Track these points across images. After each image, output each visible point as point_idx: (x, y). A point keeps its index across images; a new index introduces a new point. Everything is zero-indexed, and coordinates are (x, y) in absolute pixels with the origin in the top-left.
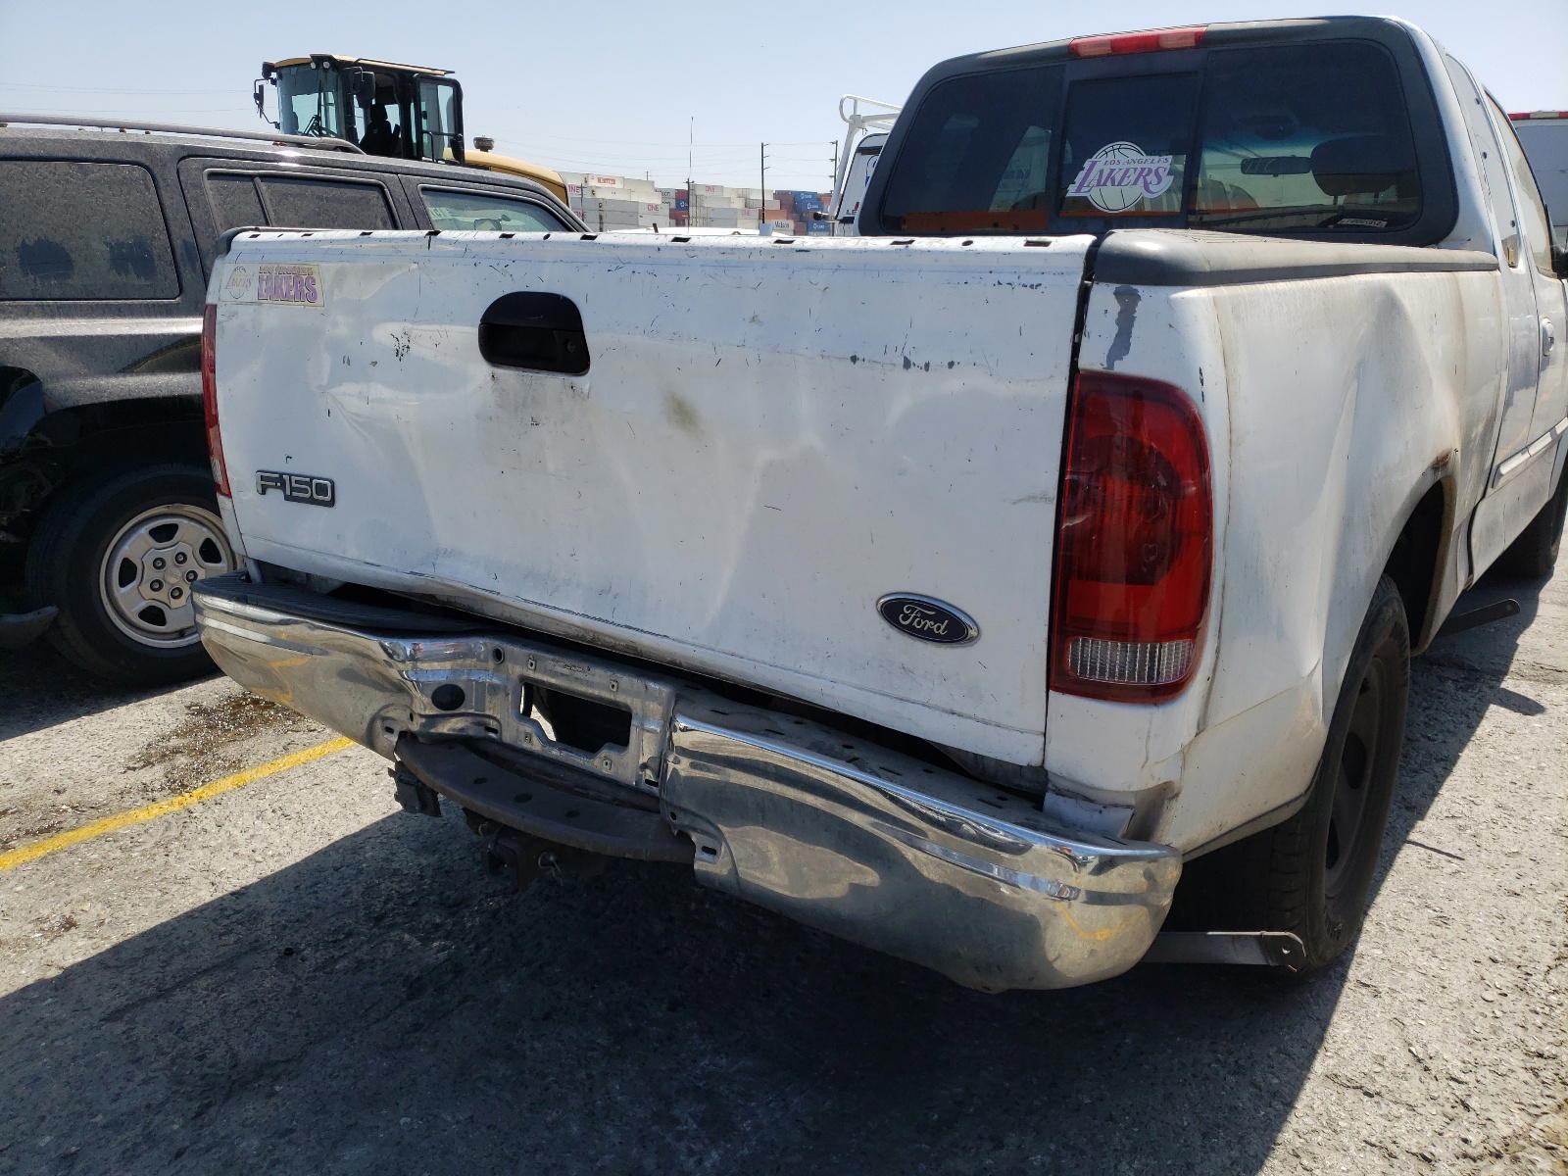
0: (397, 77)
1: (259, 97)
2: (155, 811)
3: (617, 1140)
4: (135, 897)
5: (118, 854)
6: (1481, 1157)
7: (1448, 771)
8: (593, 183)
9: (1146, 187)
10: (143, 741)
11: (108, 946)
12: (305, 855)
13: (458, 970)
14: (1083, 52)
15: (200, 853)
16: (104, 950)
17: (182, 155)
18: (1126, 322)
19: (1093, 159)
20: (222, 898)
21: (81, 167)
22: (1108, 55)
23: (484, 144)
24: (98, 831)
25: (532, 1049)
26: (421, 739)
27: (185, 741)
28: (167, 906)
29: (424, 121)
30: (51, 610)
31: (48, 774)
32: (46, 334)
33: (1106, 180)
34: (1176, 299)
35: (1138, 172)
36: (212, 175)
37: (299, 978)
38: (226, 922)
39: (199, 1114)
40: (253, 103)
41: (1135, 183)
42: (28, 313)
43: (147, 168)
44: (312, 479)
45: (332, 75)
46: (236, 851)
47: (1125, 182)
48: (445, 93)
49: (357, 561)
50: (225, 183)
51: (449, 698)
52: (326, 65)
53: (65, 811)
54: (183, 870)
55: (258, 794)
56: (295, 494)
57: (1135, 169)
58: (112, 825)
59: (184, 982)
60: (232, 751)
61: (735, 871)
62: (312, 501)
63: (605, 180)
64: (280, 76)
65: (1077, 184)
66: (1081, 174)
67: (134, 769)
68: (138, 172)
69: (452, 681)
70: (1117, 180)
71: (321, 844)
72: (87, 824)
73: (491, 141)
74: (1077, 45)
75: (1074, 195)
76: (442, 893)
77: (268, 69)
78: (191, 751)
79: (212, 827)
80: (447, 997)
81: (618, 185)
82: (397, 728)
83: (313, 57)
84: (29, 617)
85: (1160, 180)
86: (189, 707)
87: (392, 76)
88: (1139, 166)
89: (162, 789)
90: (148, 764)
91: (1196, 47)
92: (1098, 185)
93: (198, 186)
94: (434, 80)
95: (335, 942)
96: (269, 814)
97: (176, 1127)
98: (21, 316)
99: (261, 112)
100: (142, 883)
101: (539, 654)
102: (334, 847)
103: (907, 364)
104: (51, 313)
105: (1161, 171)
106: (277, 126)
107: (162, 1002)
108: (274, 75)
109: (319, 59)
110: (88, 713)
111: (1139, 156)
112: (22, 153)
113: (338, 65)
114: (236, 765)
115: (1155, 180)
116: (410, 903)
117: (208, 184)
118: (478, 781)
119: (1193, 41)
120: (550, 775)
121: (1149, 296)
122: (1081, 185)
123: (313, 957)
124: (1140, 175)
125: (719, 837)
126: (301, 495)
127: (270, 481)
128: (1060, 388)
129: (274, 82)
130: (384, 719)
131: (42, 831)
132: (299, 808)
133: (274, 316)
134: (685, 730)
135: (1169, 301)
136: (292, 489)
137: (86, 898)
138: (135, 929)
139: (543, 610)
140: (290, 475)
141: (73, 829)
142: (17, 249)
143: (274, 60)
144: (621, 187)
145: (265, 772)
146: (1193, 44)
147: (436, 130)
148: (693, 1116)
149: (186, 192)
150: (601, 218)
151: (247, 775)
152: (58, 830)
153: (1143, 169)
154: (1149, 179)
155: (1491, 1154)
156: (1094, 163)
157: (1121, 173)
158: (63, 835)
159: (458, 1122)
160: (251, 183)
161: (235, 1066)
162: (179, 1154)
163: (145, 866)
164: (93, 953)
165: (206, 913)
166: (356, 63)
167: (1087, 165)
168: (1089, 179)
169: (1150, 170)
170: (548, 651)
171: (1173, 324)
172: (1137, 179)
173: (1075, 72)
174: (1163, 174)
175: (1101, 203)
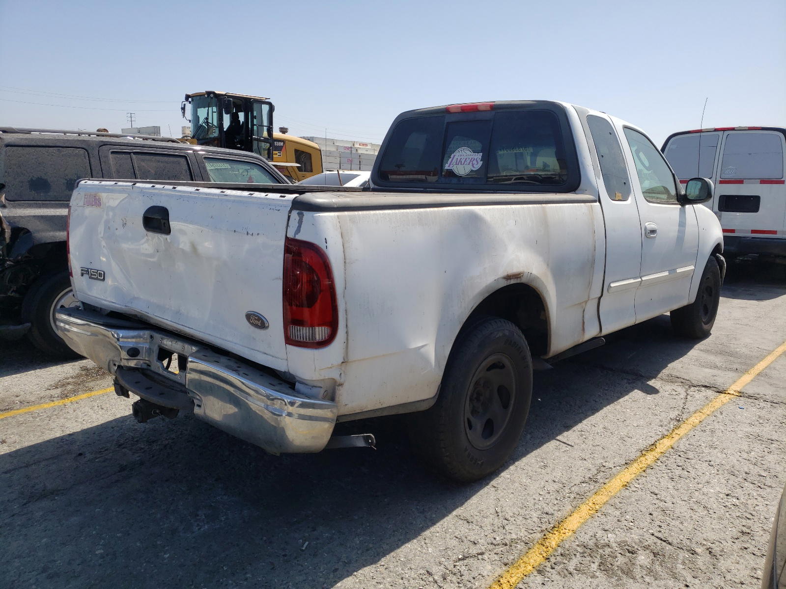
0: (244, 101)
1: (183, 109)
2: (52, 404)
3: (172, 520)
4: (31, 435)
5: (31, 419)
6: (498, 545)
7: (593, 414)
8: (357, 146)
9: (473, 165)
10: (57, 379)
11: (14, 450)
12: (103, 422)
13: (142, 463)
14: (452, 110)
15: (63, 420)
16: (13, 450)
17: (101, 145)
18: (300, 222)
19: (454, 154)
20: (64, 436)
21: (59, 149)
22: (460, 112)
23: (283, 130)
24: (26, 411)
25: (157, 490)
26: (124, 368)
27: (74, 380)
28: (42, 438)
29: (255, 120)
30: (29, 325)
31: (15, 390)
32: (36, 214)
33: (459, 163)
34: (317, 216)
35: (470, 159)
36: (113, 153)
37: (80, 463)
38: (62, 444)
39: (25, 504)
40: (180, 112)
41: (469, 164)
42: (30, 206)
43: (85, 149)
44: (98, 271)
45: (215, 100)
46: (77, 420)
47: (466, 163)
48: (265, 108)
49: (110, 302)
50: (118, 156)
51: (134, 353)
52: (212, 95)
53: (17, 403)
54: (53, 425)
55: (95, 400)
56: (92, 276)
58: (32, 409)
59: (38, 462)
60: (91, 384)
61: (205, 413)
62: (97, 279)
63: (363, 145)
64: (193, 100)
65: (448, 164)
66: (450, 160)
67: (50, 389)
68: (82, 151)
69: (135, 346)
70: (463, 162)
71: (111, 418)
72: (23, 408)
73: (287, 129)
74: (449, 108)
75: (447, 168)
76: (149, 437)
77: (187, 97)
78: (75, 383)
79: (71, 411)
80: (133, 472)
81: (369, 147)
82: (117, 364)
83: (206, 92)
84: (20, 327)
85: (478, 163)
86: (81, 368)
87: (241, 100)
88: (470, 157)
89: (58, 397)
90: (57, 388)
91: (491, 110)
92: (456, 164)
93: (106, 157)
94: (261, 102)
95: (100, 452)
96: (96, 407)
97: (16, 507)
98: (27, 207)
99: (184, 116)
100: (35, 430)
101: (164, 336)
102: (116, 420)
103: (248, 234)
104: (40, 207)
106: (190, 121)
107: (26, 469)
108: (190, 100)
109: (209, 93)
110: (40, 368)
111: (470, 153)
112: (35, 144)
113: (217, 96)
114: (91, 390)
115: (476, 163)
116: (135, 440)
117: (111, 156)
118: (147, 389)
119: (489, 108)
120: (164, 382)
121: (307, 215)
122: (450, 165)
123: (89, 456)
124: (471, 160)
125: (201, 400)
126: (94, 277)
127: (85, 272)
128: (282, 243)
129: (190, 102)
130: (113, 361)
131: (5, 410)
132: (108, 405)
133: (88, 211)
134: (191, 362)
135: (313, 216)
136: (91, 274)
137: (13, 433)
138: (27, 444)
139: (160, 319)
140: (91, 269)
141: (18, 409)
142: (29, 181)
143: (190, 93)
144: (370, 147)
145: (101, 392)
146: (489, 109)
147: (260, 124)
148: (204, 514)
149: (101, 159)
150: (360, 162)
151: (93, 393)
152: (11, 410)
153: (472, 158)
154: (474, 162)
155: (503, 544)
156: (454, 156)
157: (464, 160)
158: (12, 411)
159: (117, 512)
160: (129, 156)
161: (44, 490)
162: (13, 515)
163: (39, 424)
164: (8, 452)
165: (55, 441)
166: (225, 95)
167: (452, 156)
168: (453, 161)
169: (474, 159)
170: (167, 336)
171: (314, 223)
172: (470, 162)
173: (448, 119)
174: (479, 160)
175: (457, 172)
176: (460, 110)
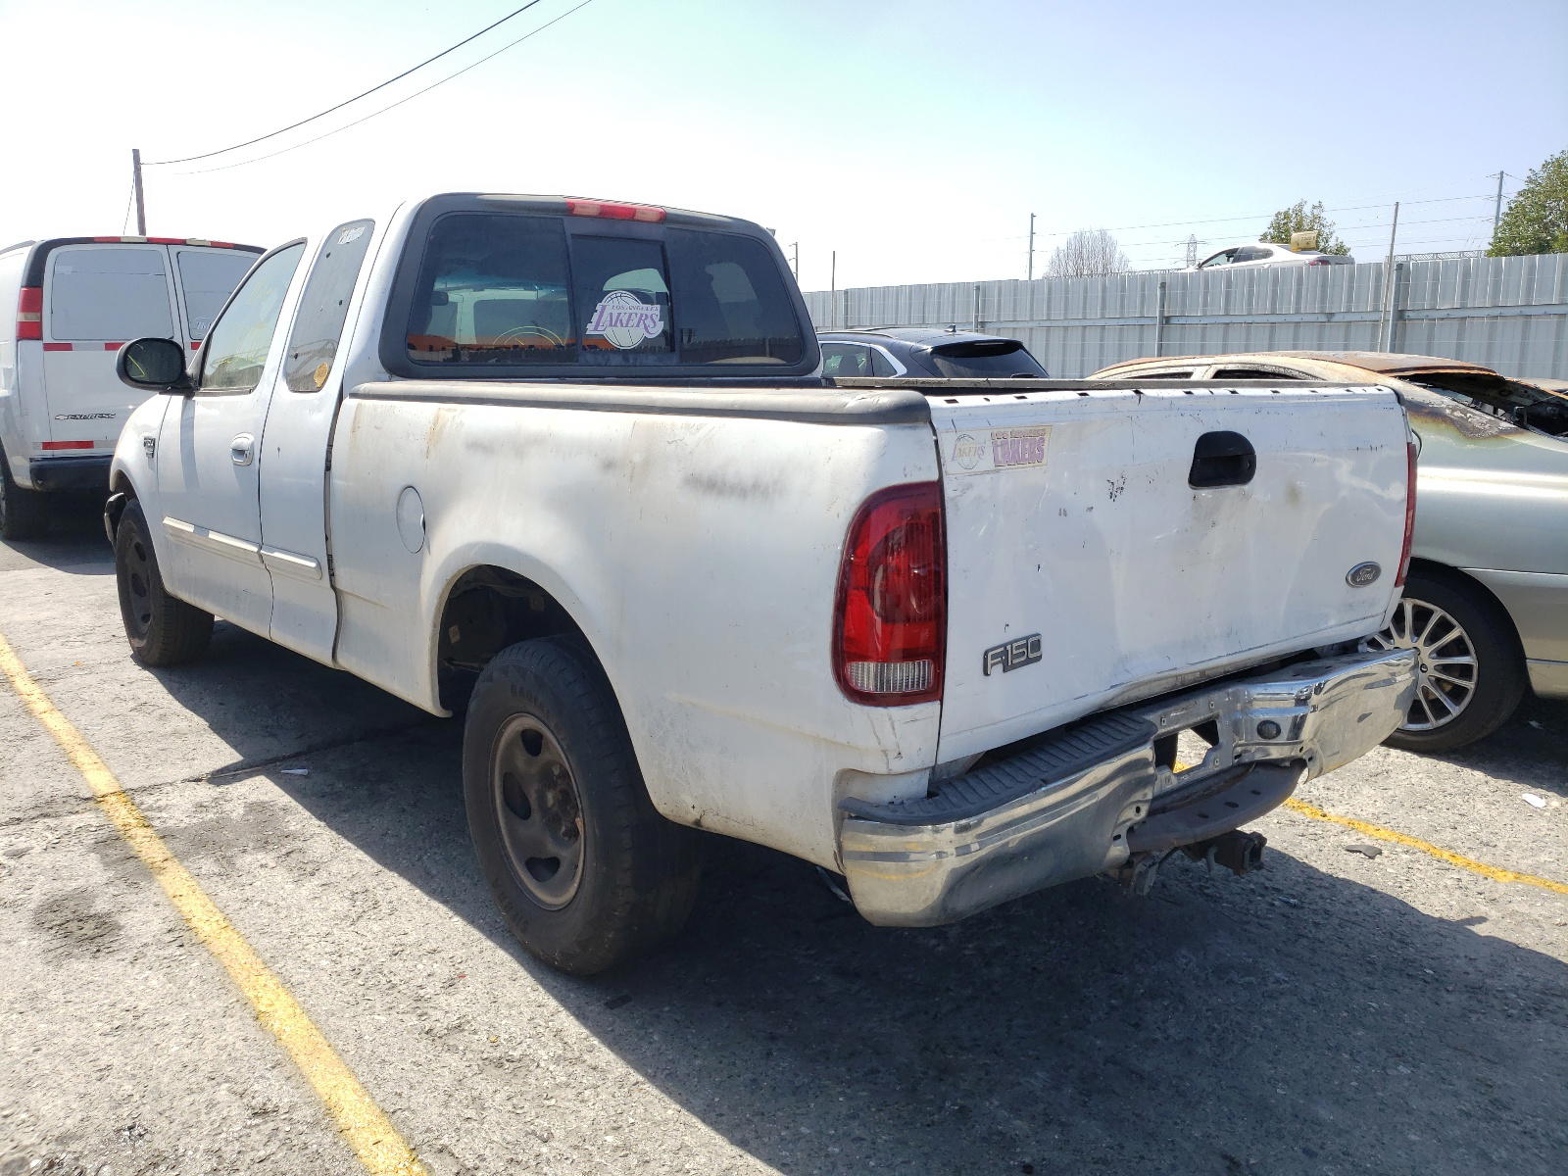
9: (646, 328)
19: (602, 304)
22: (596, 216)
33: (616, 322)
35: (639, 316)
41: (638, 326)
44: (1027, 638)
47: (631, 323)
56: (1015, 661)
57: (636, 314)
62: (1027, 662)
65: (594, 324)
66: (595, 317)
70: (624, 322)
75: (593, 333)
85: (655, 324)
88: (639, 312)
91: (657, 222)
92: (611, 325)
103: (1371, 448)
105: (654, 317)
111: (635, 304)
115: (652, 325)
119: (657, 217)
122: (598, 324)
124: (640, 319)
126: (1019, 660)
127: (997, 658)
136: (1013, 657)
140: (1011, 644)
146: (656, 220)
153: (642, 315)
154: (647, 322)
156: (604, 307)
157: (627, 316)
167: (599, 307)
168: (603, 319)
169: (647, 316)
172: (639, 322)
173: (571, 227)
174: (657, 319)
175: (615, 340)
176: (594, 212)
